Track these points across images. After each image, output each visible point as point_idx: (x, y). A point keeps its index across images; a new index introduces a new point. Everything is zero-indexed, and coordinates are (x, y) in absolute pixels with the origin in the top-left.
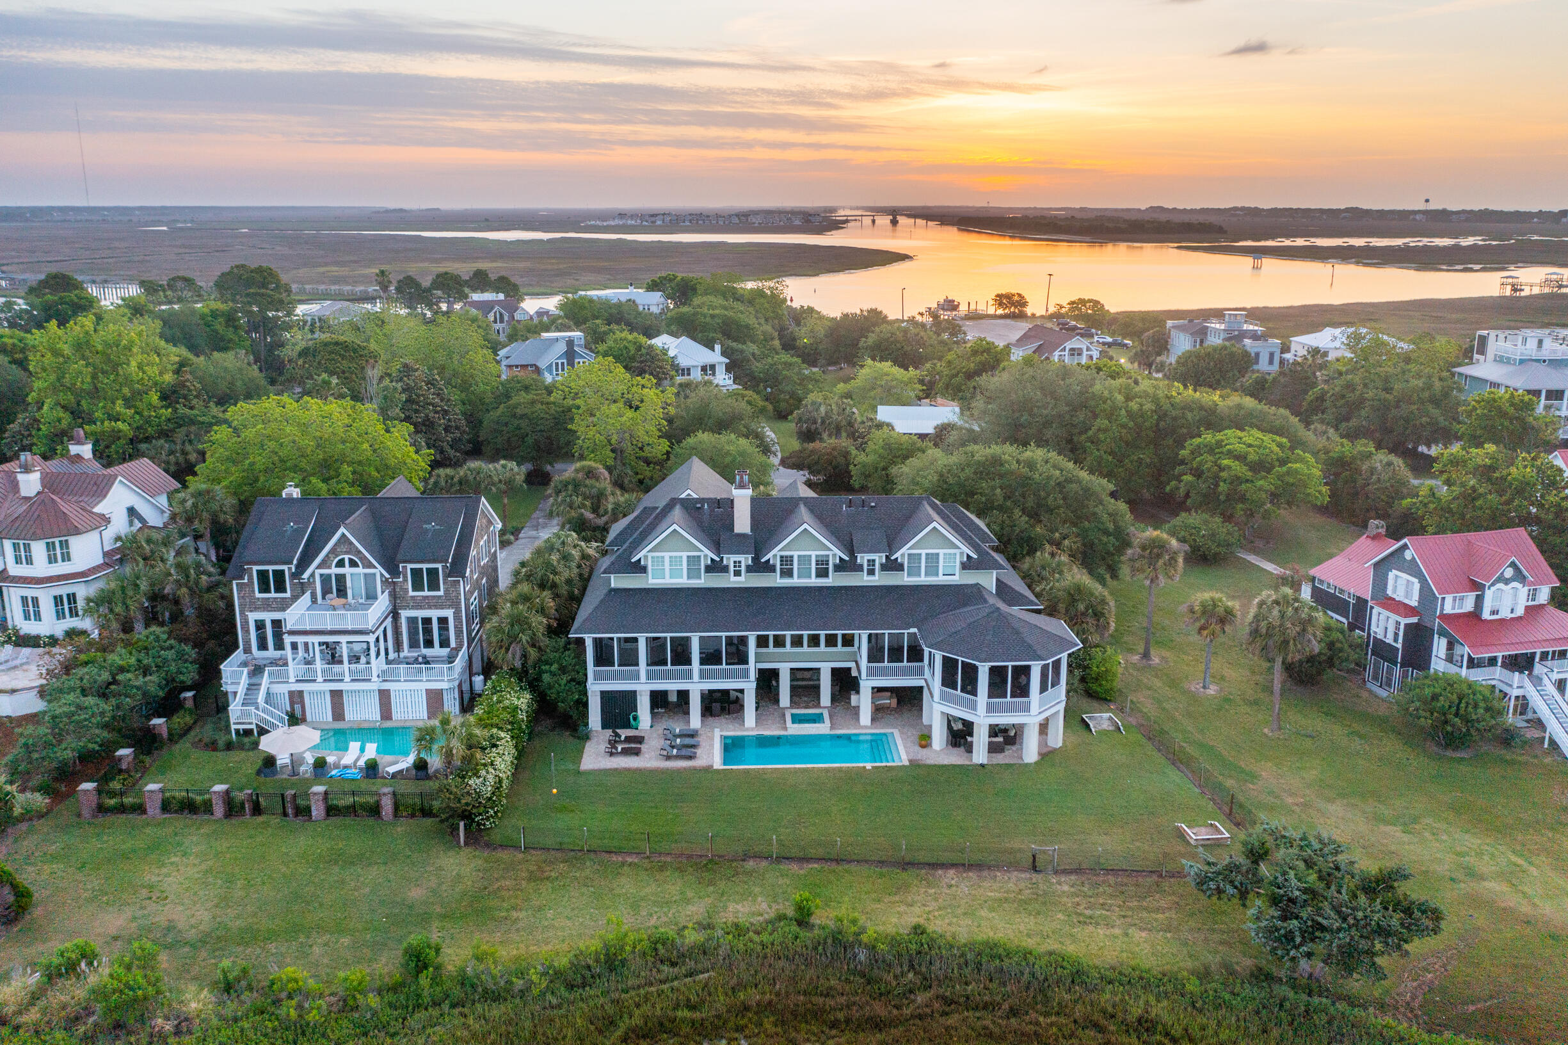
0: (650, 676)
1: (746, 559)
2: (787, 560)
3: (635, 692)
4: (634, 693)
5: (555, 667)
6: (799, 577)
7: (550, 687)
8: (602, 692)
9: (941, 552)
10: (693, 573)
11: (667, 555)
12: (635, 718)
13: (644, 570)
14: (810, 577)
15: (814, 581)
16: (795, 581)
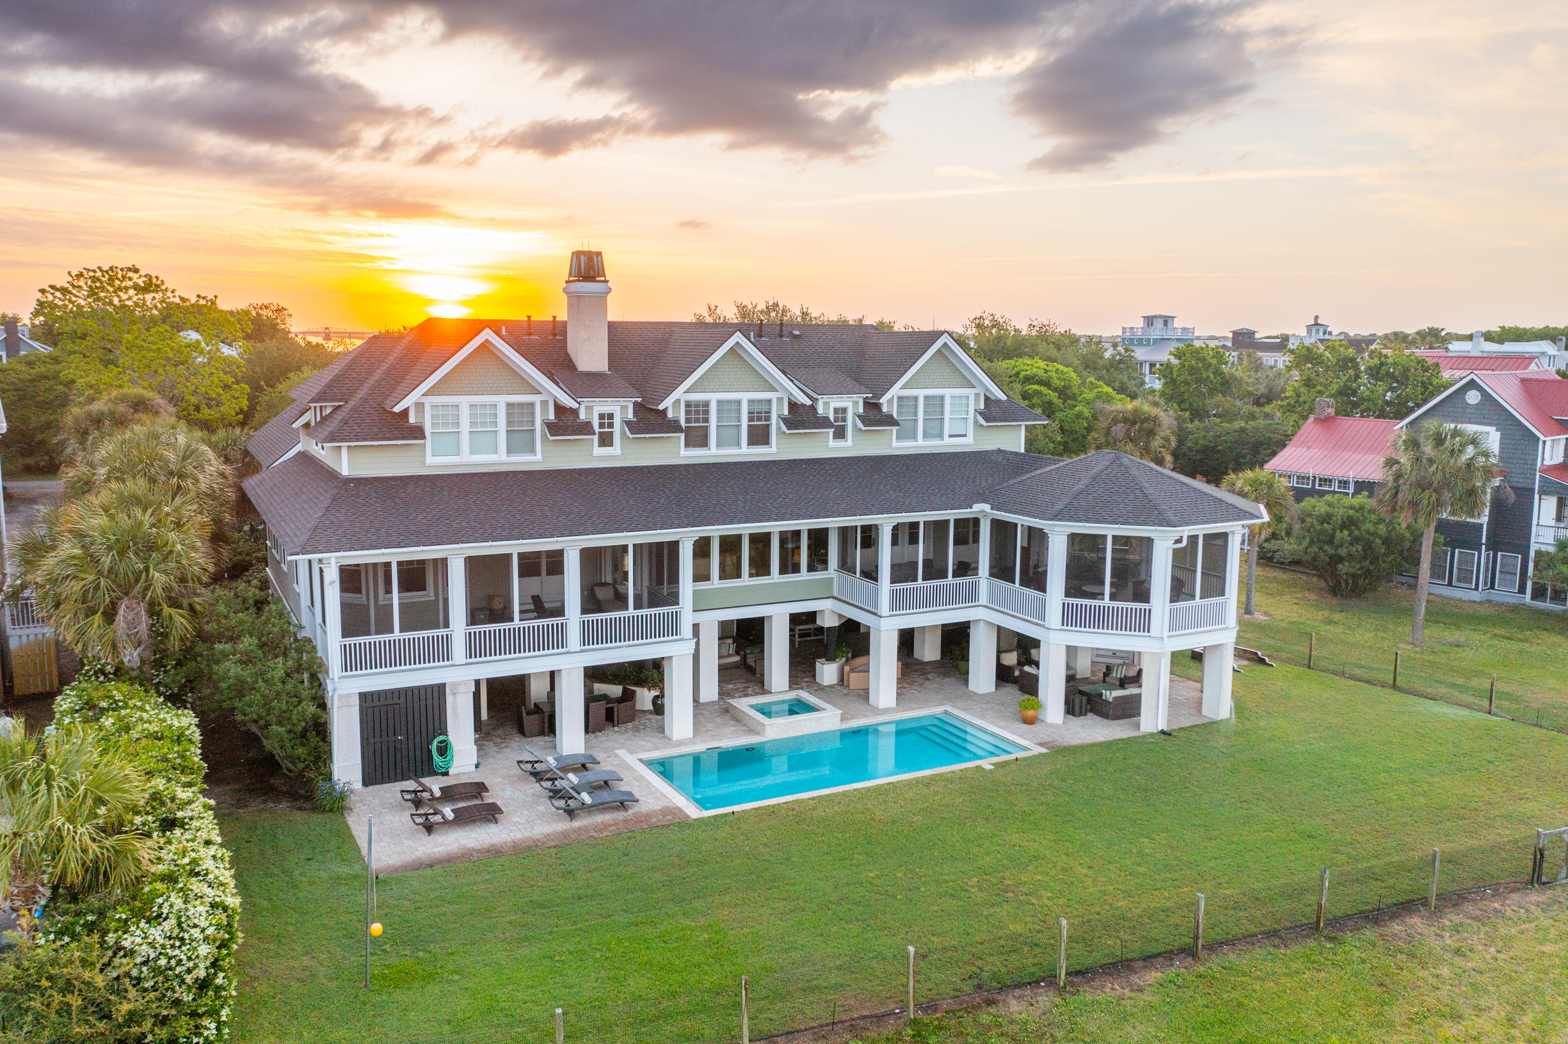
0: (475, 649)
1: (621, 409)
2: (698, 411)
3: (441, 688)
4: (438, 692)
5: (247, 643)
6: (719, 445)
7: (241, 689)
8: (364, 697)
9: (947, 392)
10: (519, 438)
11: (464, 401)
12: (444, 750)
13: (417, 432)
14: (738, 444)
15: (746, 452)
16: (713, 453)
